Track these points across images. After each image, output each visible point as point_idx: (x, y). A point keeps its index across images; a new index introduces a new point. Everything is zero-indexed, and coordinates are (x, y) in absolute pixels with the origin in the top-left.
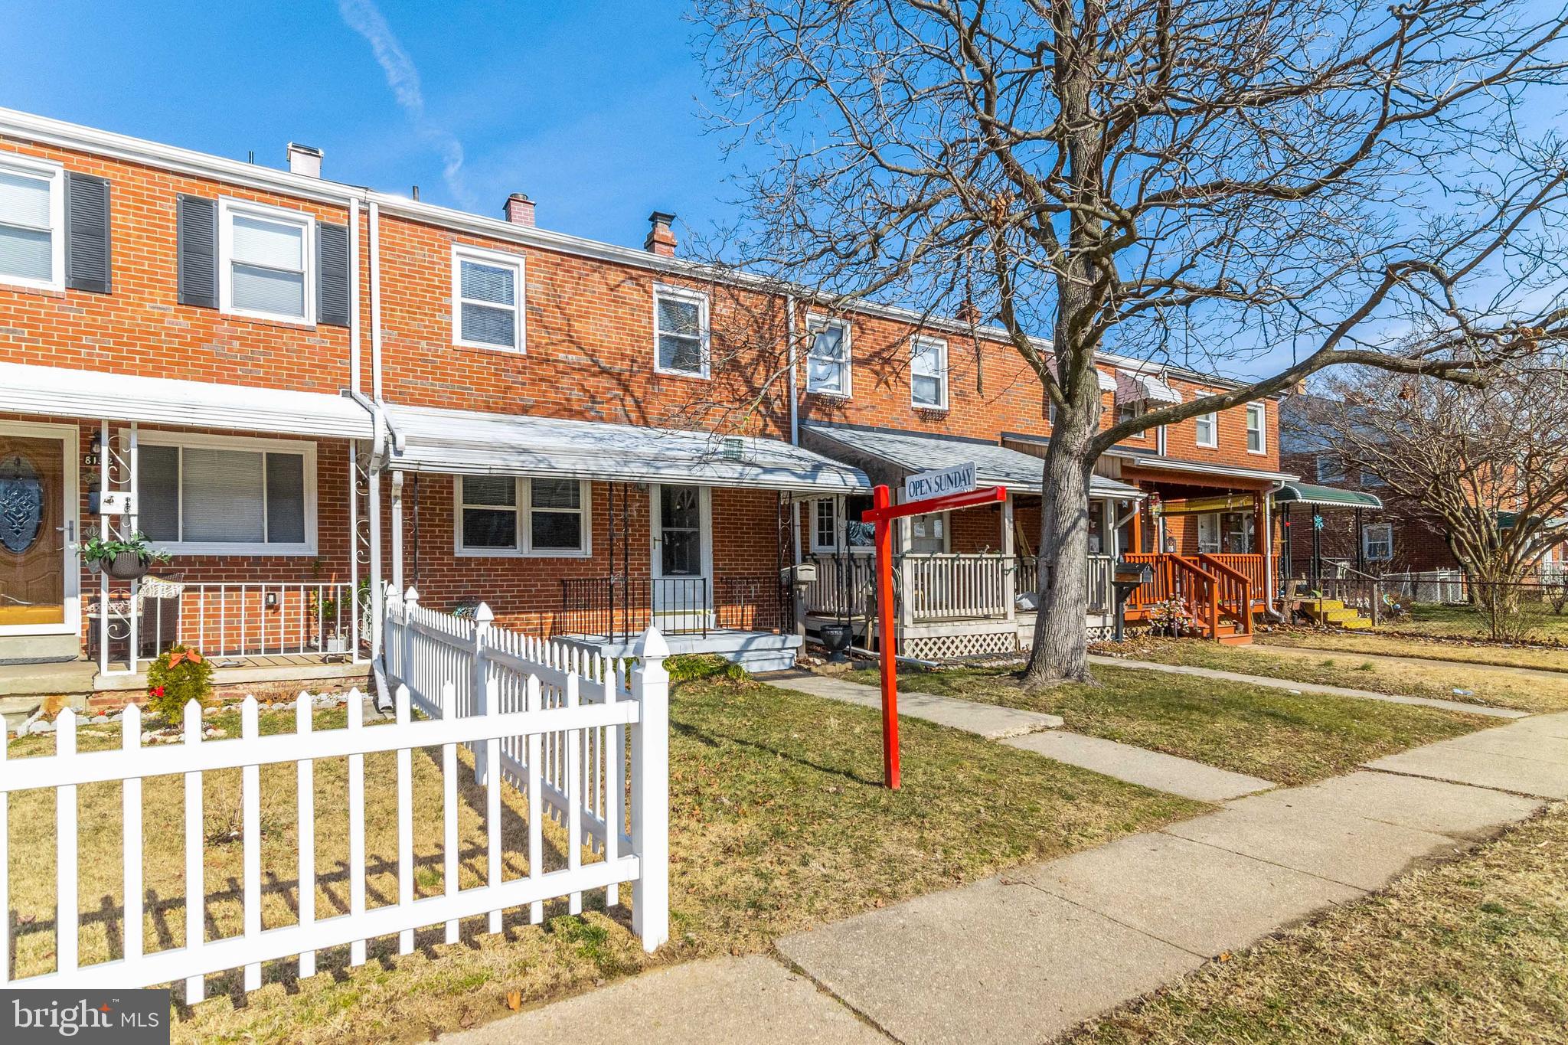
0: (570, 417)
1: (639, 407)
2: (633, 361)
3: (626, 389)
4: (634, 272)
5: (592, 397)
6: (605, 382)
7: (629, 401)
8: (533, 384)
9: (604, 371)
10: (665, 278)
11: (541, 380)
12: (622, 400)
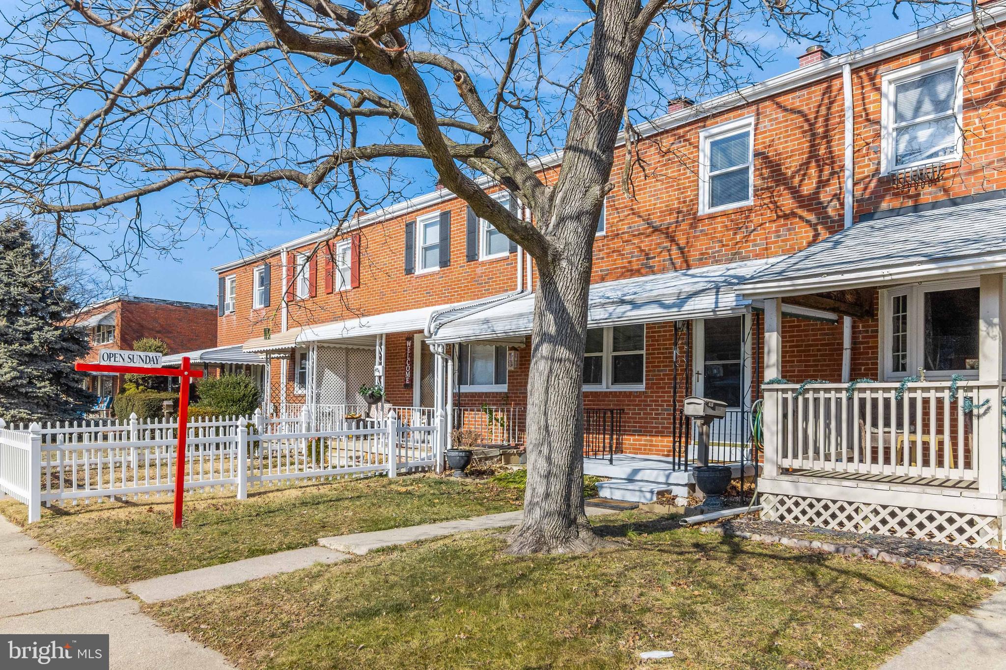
0: (631, 276)
1: (682, 253)
2: (678, 213)
3: (673, 240)
4: (681, 131)
5: (647, 254)
6: (657, 238)
7: (675, 251)
8: (608, 257)
9: (656, 230)
10: (708, 122)
11: (613, 252)
12: (669, 251)
